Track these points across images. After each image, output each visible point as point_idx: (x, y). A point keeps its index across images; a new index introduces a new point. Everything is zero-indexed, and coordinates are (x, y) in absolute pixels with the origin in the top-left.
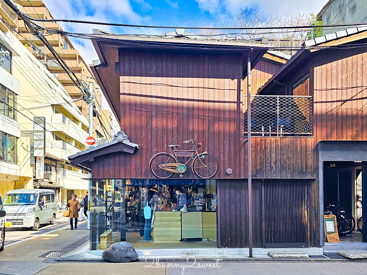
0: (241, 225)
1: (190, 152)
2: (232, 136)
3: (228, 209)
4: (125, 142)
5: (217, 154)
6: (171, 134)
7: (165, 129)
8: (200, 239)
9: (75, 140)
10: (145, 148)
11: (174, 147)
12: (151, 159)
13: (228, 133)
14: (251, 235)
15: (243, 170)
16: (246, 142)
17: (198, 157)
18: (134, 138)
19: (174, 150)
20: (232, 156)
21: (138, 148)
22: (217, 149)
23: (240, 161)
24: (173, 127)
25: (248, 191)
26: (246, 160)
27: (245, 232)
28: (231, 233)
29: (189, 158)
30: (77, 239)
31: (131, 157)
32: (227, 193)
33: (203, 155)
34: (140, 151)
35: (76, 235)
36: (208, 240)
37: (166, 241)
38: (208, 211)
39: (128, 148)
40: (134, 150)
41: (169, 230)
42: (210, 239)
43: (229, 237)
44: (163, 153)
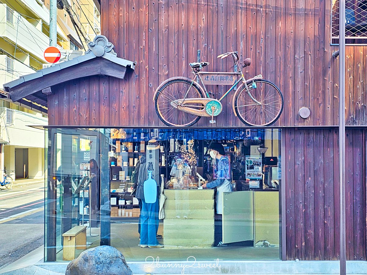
0: (325, 216)
1: (229, 76)
2: (309, 45)
3: (300, 184)
4: (108, 56)
5: (282, 79)
6: (195, 42)
7: (183, 31)
8: (250, 243)
9: (30, 54)
10: (146, 69)
11: (199, 67)
12: (157, 90)
13: (302, 39)
14: (343, 235)
15: (331, 109)
16: (336, 56)
17: (244, 86)
18: (125, 48)
19: (200, 72)
20: (310, 83)
21: (132, 67)
22: (282, 69)
23: (324, 92)
24: (199, 28)
25: (339, 152)
26: (335, 90)
27: (332, 230)
28: (306, 231)
29: (227, 87)
30: (26, 241)
31: (120, 86)
32: (299, 155)
33: (255, 81)
34: (137, 74)
35: (24, 234)
36: (264, 244)
37: (187, 246)
38: (265, 190)
39: (114, 68)
40: (124, 73)
41: (193, 224)
42: (269, 243)
43: (303, 239)
44: (179, 78)
